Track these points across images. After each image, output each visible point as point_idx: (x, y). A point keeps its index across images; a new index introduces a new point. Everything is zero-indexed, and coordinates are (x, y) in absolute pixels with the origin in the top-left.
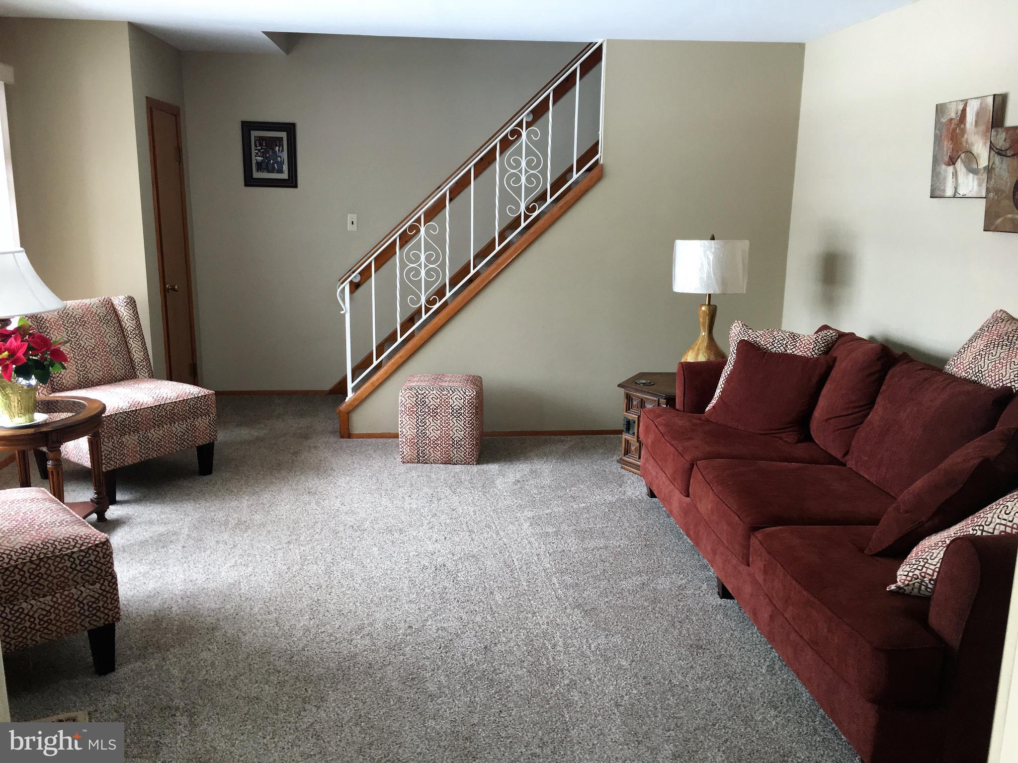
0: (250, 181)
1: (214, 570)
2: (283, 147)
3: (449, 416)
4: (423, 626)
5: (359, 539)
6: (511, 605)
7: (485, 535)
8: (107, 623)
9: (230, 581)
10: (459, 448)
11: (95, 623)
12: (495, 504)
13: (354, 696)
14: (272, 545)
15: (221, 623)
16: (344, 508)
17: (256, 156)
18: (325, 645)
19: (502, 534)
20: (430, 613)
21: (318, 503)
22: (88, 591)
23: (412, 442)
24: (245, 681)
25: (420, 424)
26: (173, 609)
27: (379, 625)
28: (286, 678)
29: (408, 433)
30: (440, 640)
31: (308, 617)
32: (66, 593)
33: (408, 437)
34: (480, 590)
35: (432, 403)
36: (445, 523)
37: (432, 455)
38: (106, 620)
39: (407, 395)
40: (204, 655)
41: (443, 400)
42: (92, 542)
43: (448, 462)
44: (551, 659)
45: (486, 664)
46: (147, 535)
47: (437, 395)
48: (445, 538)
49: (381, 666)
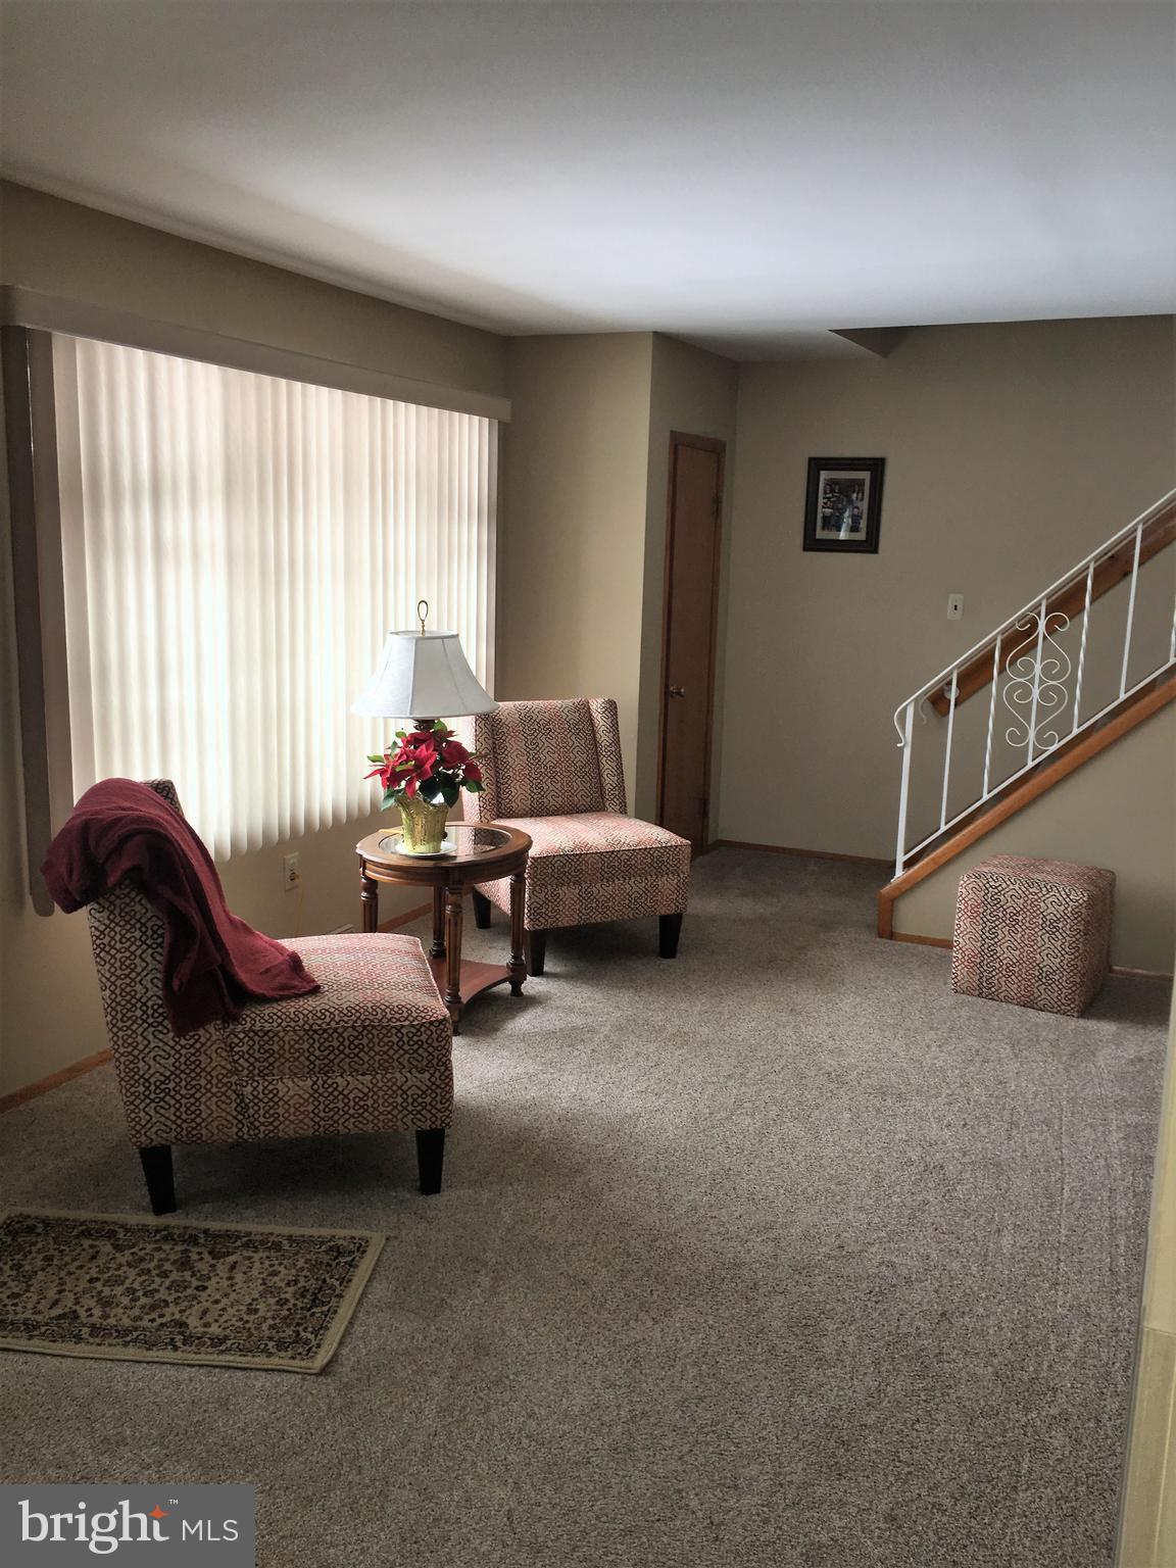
0: (812, 544)
1: (616, 1092)
2: (863, 493)
3: (1037, 930)
4: (861, 1251)
5: (829, 1094)
6: (1023, 1260)
7: (1035, 1135)
8: (434, 1126)
9: (629, 1111)
10: (1050, 985)
11: (419, 1123)
12: (1078, 1088)
13: (711, 1322)
14: (705, 1075)
15: (590, 1167)
16: (831, 1042)
17: (823, 507)
18: (707, 1236)
19: (1066, 1140)
20: (883, 1234)
21: (796, 1027)
22: (414, 1080)
23: (972, 962)
24: (581, 1254)
25: (988, 934)
26: (543, 1131)
27: (796, 1231)
28: (634, 1267)
29: (967, 947)
30: (877, 1280)
31: (703, 1190)
32: (389, 1076)
33: (967, 953)
34: (982, 1221)
35: (1010, 905)
36: (975, 1101)
37: (1004, 988)
38: (433, 1123)
39: (971, 886)
40: (551, 1204)
41: (1029, 902)
42: (428, 1017)
43: (1029, 1004)
44: (1045, 1367)
45: (930, 1341)
46: (559, 1024)
47: (1020, 892)
48: (965, 1125)
49: (770, 1292)
